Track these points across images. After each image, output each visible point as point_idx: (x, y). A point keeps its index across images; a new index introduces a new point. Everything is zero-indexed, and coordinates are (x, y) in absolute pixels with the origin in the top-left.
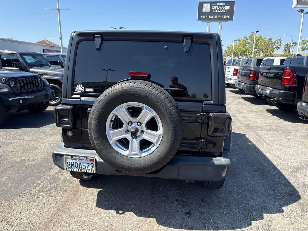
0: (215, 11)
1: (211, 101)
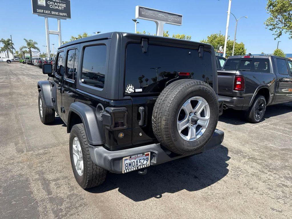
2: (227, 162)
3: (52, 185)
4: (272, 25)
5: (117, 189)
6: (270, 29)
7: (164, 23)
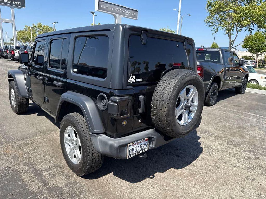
2: (199, 141)
3: (46, 175)
4: (210, 22)
5: (112, 173)
6: (209, 26)
7: (121, 16)
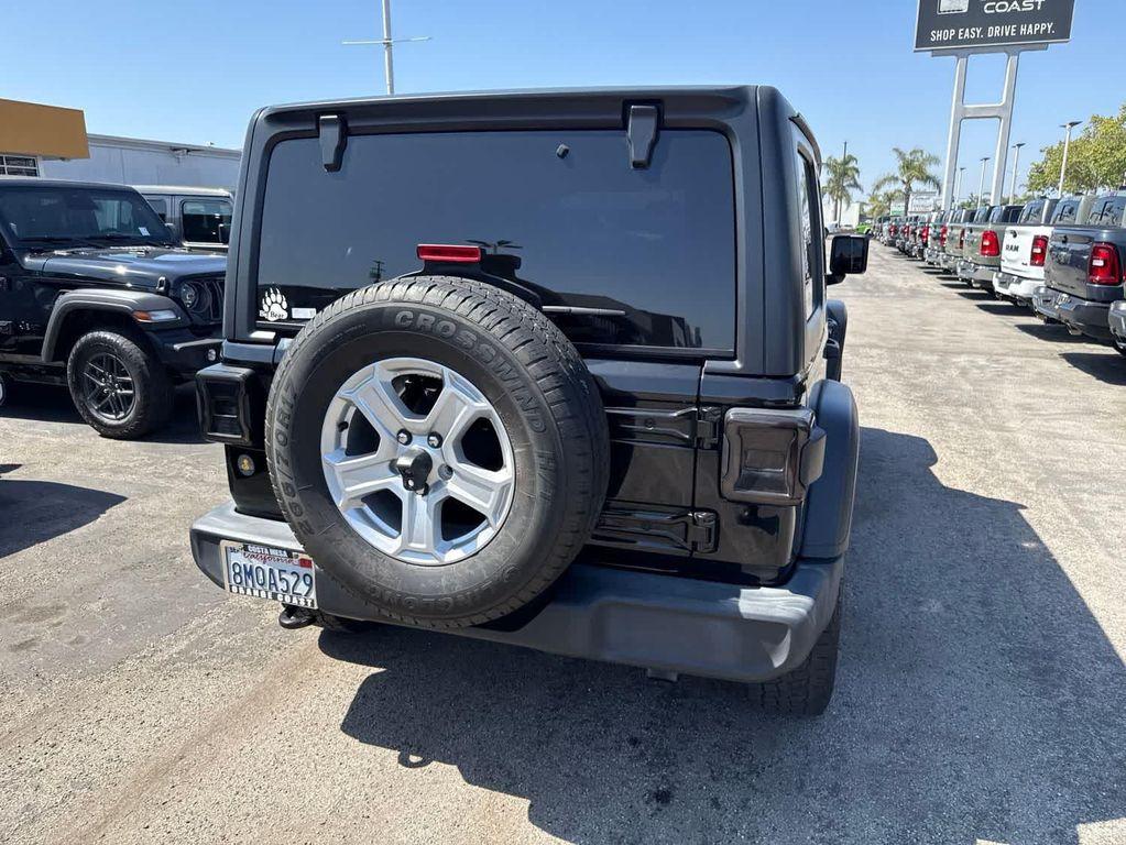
0: (989, 8)
1: (734, 358)
